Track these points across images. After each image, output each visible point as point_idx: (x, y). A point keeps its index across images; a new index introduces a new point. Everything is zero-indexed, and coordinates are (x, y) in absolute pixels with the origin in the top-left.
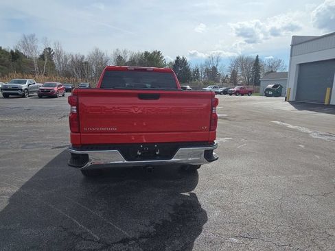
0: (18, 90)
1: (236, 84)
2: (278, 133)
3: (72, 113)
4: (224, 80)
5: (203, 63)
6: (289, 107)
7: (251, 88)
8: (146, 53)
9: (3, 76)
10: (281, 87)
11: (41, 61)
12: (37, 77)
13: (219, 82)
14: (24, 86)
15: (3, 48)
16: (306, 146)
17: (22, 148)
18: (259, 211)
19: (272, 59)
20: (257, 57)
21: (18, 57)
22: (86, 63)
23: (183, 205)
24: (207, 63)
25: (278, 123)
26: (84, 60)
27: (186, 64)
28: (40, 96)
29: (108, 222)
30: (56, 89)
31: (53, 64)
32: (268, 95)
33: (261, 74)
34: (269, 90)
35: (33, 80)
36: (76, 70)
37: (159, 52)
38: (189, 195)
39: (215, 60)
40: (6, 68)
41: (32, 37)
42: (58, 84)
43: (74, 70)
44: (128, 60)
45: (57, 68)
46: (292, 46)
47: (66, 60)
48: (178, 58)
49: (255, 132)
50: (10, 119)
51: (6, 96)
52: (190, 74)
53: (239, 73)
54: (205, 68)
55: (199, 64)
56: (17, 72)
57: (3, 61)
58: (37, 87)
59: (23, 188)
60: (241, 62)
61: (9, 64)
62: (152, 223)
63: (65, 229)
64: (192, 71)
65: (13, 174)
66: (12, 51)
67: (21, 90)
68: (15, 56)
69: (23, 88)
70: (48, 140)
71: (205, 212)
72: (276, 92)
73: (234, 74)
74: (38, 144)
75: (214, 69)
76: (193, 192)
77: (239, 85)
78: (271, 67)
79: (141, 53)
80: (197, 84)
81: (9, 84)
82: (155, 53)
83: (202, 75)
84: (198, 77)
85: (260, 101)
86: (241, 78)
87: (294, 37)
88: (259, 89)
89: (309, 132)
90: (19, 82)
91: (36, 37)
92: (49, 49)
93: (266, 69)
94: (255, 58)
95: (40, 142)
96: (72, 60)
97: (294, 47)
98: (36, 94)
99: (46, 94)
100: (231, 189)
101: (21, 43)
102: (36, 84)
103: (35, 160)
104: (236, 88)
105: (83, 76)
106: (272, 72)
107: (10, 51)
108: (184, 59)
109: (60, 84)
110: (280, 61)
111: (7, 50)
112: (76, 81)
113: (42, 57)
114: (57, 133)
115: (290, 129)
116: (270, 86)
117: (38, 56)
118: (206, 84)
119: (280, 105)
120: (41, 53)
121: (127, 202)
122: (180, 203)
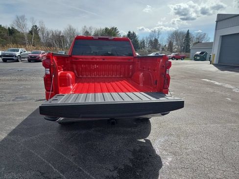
0: (13, 56)
1: (172, 52)
2: (208, 89)
3: (46, 75)
4: (163, 49)
5: (148, 36)
6: (214, 69)
7: (183, 54)
8: (106, 29)
9: (3, 46)
10: (206, 53)
11: (30, 35)
12: (27, 47)
13: (159, 50)
14: (18, 54)
15: (2, 26)
16: (232, 99)
17: (13, 100)
18: (205, 156)
19: (199, 33)
20: (188, 31)
21: (14, 33)
22: (62, 36)
23: (140, 151)
24: (151, 36)
25: (207, 80)
26: (61, 35)
27: (135, 36)
28: (30, 61)
29: (78, 167)
30: (41, 56)
31: (39, 38)
32: (196, 60)
33: (191, 44)
34: (197, 55)
35: (24, 49)
36: (55, 42)
37: (116, 28)
38: (144, 141)
39: (157, 34)
40: (5, 40)
41: (23, 18)
42: (42, 52)
43: (54, 41)
44: (93, 34)
45: (42, 40)
46: (217, 22)
47: (48, 34)
48: (129, 32)
49: (190, 87)
50: (7, 78)
51: (5, 61)
52: (138, 44)
53: (174, 43)
54: (149, 40)
55: (145, 37)
56: (13, 44)
57: (3, 36)
58: (27, 54)
59: (10, 134)
60: (176, 35)
61: (7, 38)
62: (116, 168)
63: (42, 174)
64: (139, 42)
65: (4, 122)
66: (9, 28)
67: (16, 56)
68: (11, 32)
69: (17, 55)
70: (33, 94)
71: (160, 157)
72: (203, 57)
73: (171, 44)
74: (26, 97)
75: (156, 40)
76: (147, 138)
77: (174, 52)
78: (198, 39)
79: (102, 29)
80: (143, 51)
81: (7, 52)
82: (113, 28)
83: (147, 45)
84: (144, 47)
85: (191, 64)
86: (176, 47)
87: (219, 15)
88: (189, 55)
89: (232, 87)
90: (14, 51)
91: (25, 17)
92: (36, 26)
93: (195, 41)
94: (186, 32)
95: (27, 96)
96: (53, 34)
97: (218, 23)
98: (27, 59)
99: (33, 59)
100: (178, 136)
101: (15, 22)
102: (26, 52)
103: (22, 110)
104: (172, 55)
105: (61, 46)
106: (199, 42)
107: (7, 28)
108: (134, 33)
109: (44, 52)
110: (205, 34)
111: (5, 27)
112: (56, 50)
113: (31, 32)
114: (41, 89)
115: (216, 85)
116: (198, 53)
117: (28, 31)
118: (150, 52)
119: (206, 66)
120: (30, 29)
121: (94, 147)
122: (138, 149)
